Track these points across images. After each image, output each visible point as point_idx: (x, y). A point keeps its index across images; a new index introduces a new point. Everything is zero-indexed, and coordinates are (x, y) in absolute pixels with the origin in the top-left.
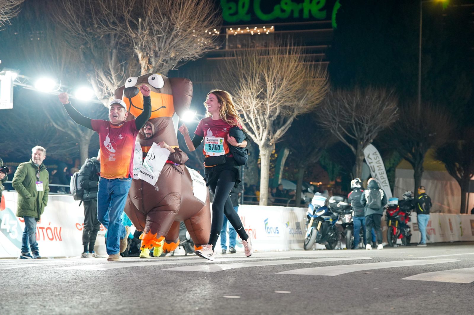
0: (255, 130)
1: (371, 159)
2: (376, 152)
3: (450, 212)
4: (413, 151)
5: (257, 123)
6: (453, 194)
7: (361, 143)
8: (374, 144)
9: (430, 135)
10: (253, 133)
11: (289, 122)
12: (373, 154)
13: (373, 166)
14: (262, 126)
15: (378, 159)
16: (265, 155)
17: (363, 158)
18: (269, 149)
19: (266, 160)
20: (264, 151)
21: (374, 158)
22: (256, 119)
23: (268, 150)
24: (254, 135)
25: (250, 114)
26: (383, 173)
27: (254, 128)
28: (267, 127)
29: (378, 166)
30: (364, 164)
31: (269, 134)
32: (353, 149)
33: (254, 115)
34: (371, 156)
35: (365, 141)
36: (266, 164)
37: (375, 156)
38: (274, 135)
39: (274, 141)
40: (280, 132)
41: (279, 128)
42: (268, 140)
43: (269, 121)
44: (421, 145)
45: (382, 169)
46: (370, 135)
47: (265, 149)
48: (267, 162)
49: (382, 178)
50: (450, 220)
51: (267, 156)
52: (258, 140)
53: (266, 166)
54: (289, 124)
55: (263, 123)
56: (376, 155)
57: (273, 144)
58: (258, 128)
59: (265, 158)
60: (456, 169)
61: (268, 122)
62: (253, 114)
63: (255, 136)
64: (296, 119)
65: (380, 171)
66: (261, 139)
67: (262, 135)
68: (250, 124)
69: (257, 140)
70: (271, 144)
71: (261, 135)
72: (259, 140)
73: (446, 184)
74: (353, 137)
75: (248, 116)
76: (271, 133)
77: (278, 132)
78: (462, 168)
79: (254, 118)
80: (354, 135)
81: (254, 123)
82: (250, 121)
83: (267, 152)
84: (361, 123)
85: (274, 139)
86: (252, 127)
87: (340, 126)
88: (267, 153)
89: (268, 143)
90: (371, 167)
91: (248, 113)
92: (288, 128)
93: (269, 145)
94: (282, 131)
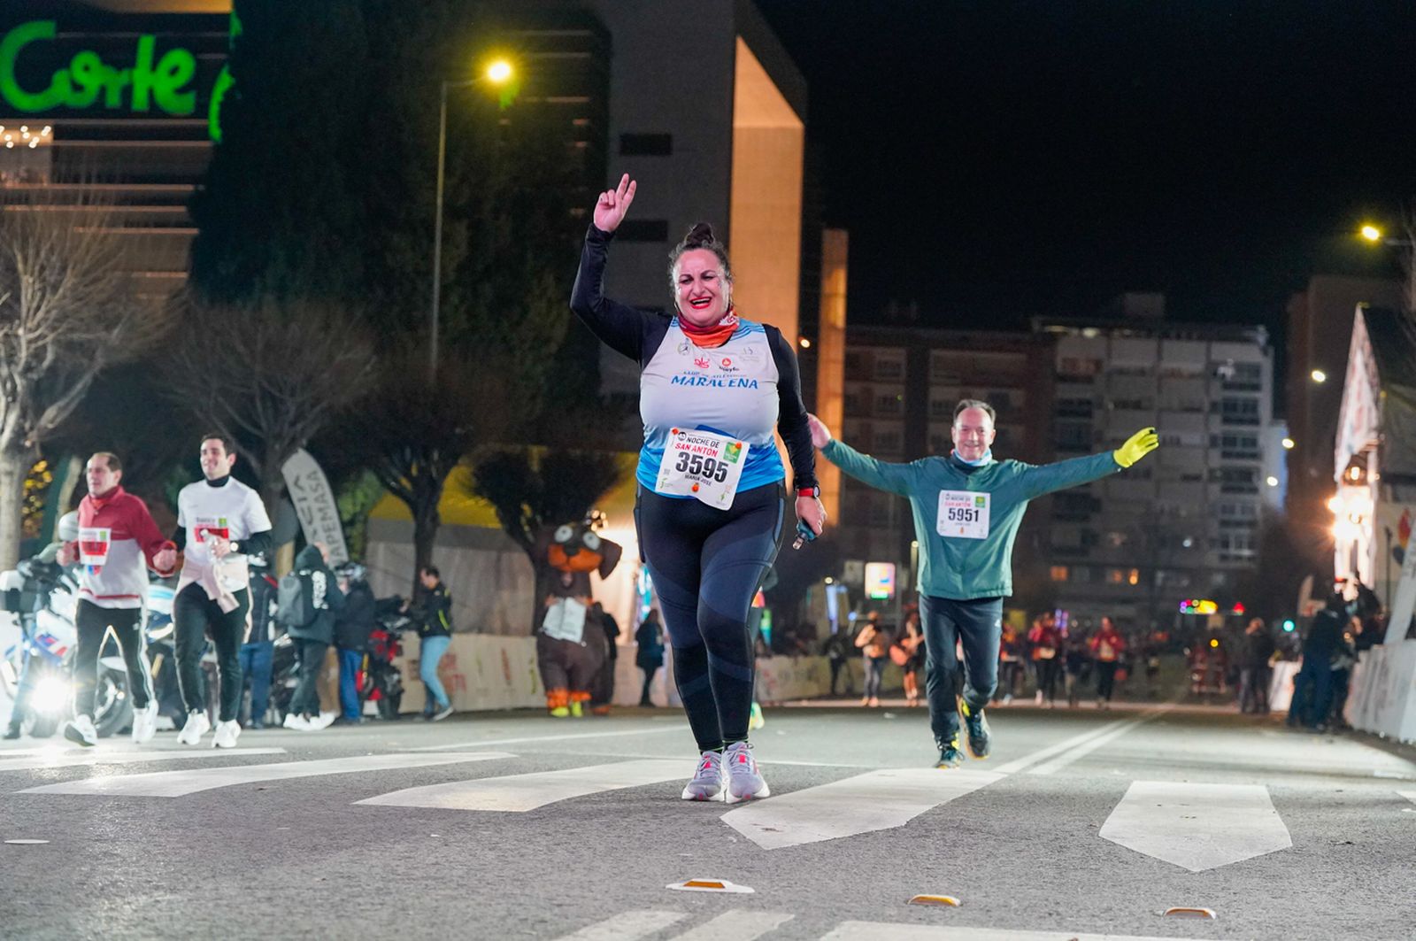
1: (301, 488)
2: (315, 473)
3: (506, 631)
4: (414, 471)
6: (514, 587)
7: (277, 446)
8: (312, 449)
9: (458, 430)
11: (79, 386)
12: (309, 477)
13: (309, 509)
14: (4, 394)
15: (320, 492)
16: (11, 473)
17: (280, 487)
18: (23, 457)
19: (14, 488)
20: (10, 462)
21: (311, 488)
23: (19, 460)
26: (334, 529)
28: (19, 399)
29: (320, 510)
30: (284, 503)
31: (23, 415)
32: (254, 462)
34: (303, 482)
35: (287, 442)
36: (14, 497)
37: (313, 483)
38: (37, 421)
39: (38, 437)
40: (55, 412)
41: (52, 402)
42: (20, 433)
43: (24, 382)
44: (436, 456)
45: (331, 518)
46: (299, 426)
47: (13, 457)
48: (16, 491)
49: (330, 539)
50: (504, 653)
51: (16, 478)
53: (13, 505)
54: (79, 393)
55: (8, 386)
56: (316, 479)
57: (33, 444)
59: (11, 483)
60: (523, 520)
61: (22, 385)
64: (101, 377)
65: (326, 523)
70: (28, 444)
73: (499, 560)
74: (255, 431)
76: (30, 413)
77: (50, 413)
78: (539, 519)
80: (259, 428)
83: (19, 464)
84: (278, 394)
85: (39, 430)
87: (221, 399)
88: (19, 468)
89: (21, 442)
90: (303, 511)
92: (76, 402)
93: (23, 446)
94: (61, 410)
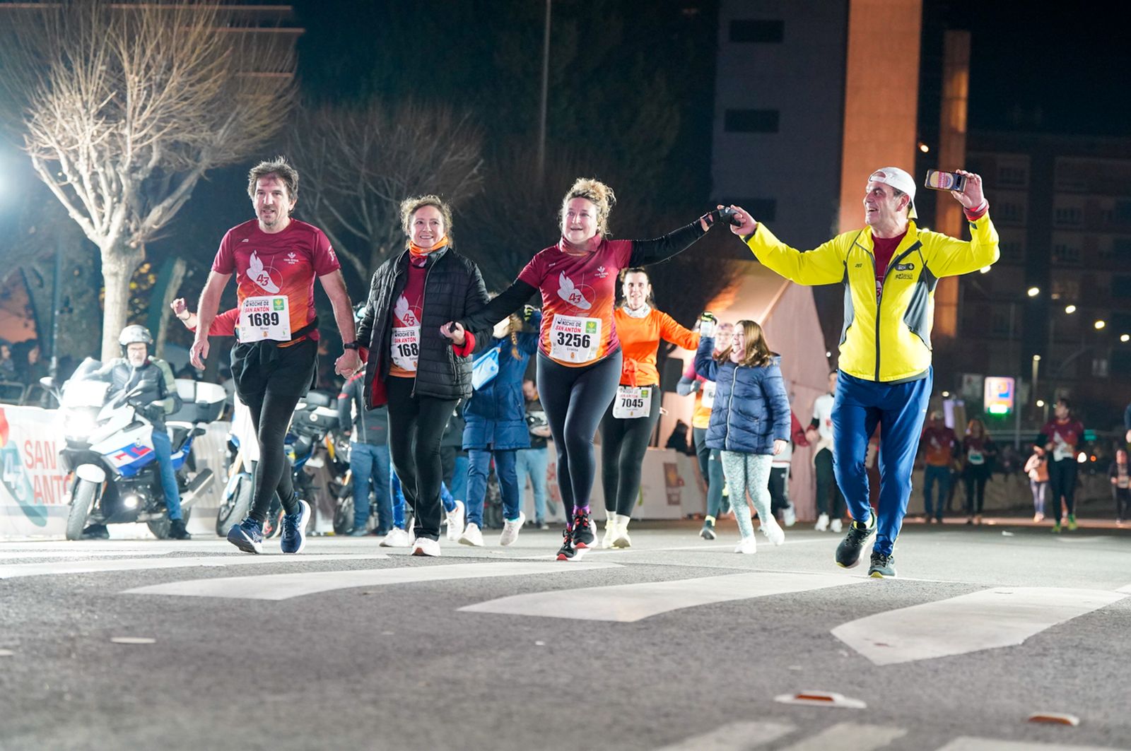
0: (91, 206)
5: (96, 186)
7: (382, 250)
10: (86, 214)
11: (184, 187)
14: (110, 195)
16: (116, 274)
18: (129, 258)
19: (119, 289)
20: (114, 263)
22: (95, 174)
23: (125, 260)
24: (87, 220)
25: (77, 160)
27: (89, 200)
28: (124, 199)
31: (129, 216)
32: (359, 266)
33: (88, 165)
35: (392, 245)
36: (119, 299)
38: (142, 222)
39: (143, 238)
40: (160, 213)
41: (158, 201)
42: (126, 233)
43: (129, 181)
47: (118, 258)
48: (121, 293)
51: (121, 278)
52: (97, 234)
53: (118, 306)
54: (186, 191)
55: (114, 186)
57: (138, 245)
58: (100, 199)
59: (116, 284)
61: (127, 185)
62: (86, 162)
63: (92, 222)
64: (206, 178)
66: (108, 231)
67: (110, 221)
68: (77, 187)
69: (95, 232)
70: (133, 245)
71: (106, 219)
72: (100, 233)
74: (360, 235)
75: (71, 165)
76: (136, 215)
77: (156, 213)
79: (90, 173)
80: (363, 229)
81: (88, 185)
82: (76, 179)
83: (123, 266)
85: (144, 232)
86: (83, 197)
87: (326, 202)
88: (124, 269)
89: (127, 243)
91: (72, 158)
92: (181, 203)
93: (128, 247)
94: (167, 210)
